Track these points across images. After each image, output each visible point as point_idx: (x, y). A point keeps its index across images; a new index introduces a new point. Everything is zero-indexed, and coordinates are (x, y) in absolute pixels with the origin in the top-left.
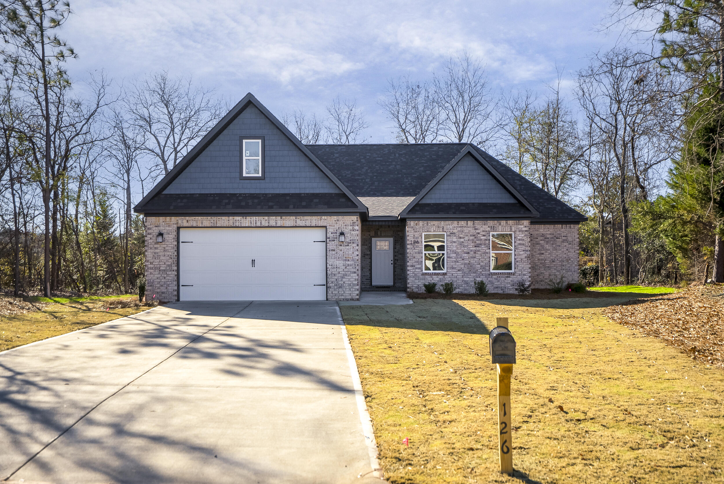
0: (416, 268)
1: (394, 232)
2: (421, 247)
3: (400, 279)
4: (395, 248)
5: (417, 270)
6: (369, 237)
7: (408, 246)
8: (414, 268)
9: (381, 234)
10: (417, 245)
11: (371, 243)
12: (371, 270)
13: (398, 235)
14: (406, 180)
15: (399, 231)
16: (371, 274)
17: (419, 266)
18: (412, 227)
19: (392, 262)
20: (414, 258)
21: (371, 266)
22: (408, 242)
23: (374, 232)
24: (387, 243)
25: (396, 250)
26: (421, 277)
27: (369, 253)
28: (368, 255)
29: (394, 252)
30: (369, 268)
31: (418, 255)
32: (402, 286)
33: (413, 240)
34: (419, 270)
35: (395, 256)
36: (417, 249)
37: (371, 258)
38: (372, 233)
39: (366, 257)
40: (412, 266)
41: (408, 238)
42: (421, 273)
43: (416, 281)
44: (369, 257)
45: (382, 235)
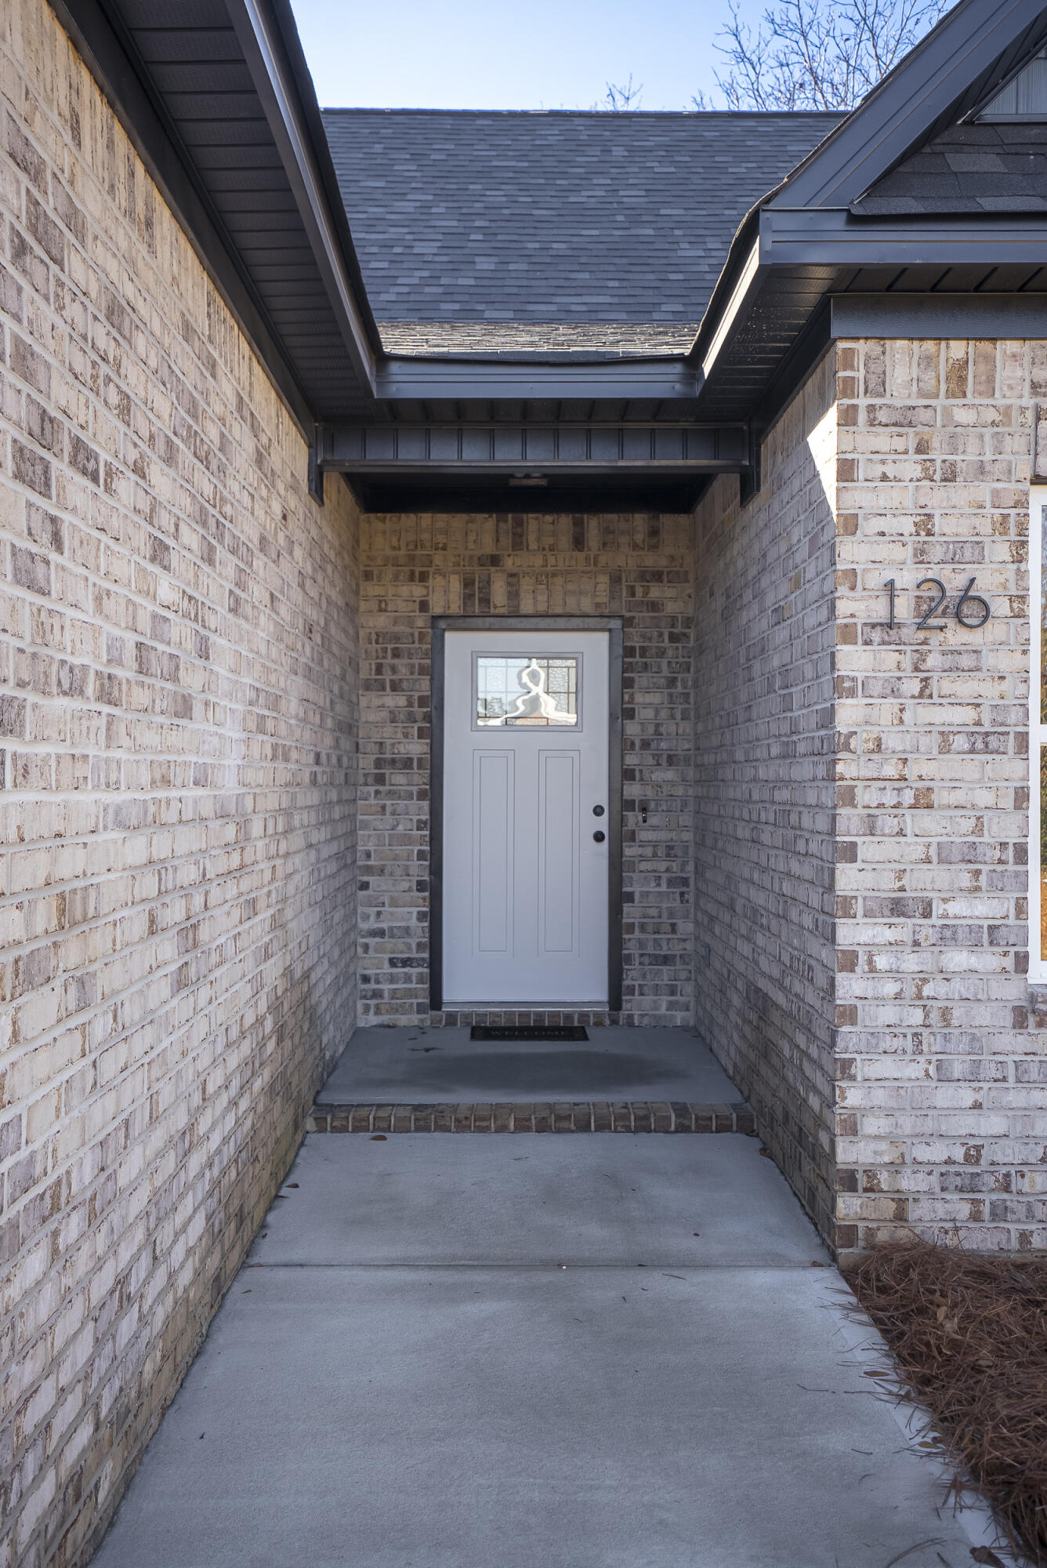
0: (948, 936)
1: (615, 580)
2: (1005, 662)
3: (666, 960)
4: (621, 712)
5: (958, 959)
6: (421, 621)
7: (853, 660)
8: (928, 931)
9: (514, 595)
10: (956, 636)
11: (435, 672)
12: (433, 888)
13: (654, 606)
14: (687, 251)
15: (658, 576)
16: (434, 918)
17: (984, 909)
18: (903, 421)
19: (602, 824)
20: (923, 802)
21: (434, 858)
22: (848, 606)
23: (456, 584)
24: (563, 674)
25: (632, 729)
26: (1012, 1042)
27: (417, 748)
28: (407, 763)
29: (619, 743)
30: (419, 870)
31: (969, 768)
32: (679, 1018)
33: (907, 578)
34: (988, 960)
35: (622, 774)
36: (966, 688)
37: (434, 794)
38: (446, 595)
39: (398, 779)
40: (897, 908)
41: (850, 552)
42: (1012, 991)
43: (944, 1096)
44: (419, 778)
45: (526, 606)
